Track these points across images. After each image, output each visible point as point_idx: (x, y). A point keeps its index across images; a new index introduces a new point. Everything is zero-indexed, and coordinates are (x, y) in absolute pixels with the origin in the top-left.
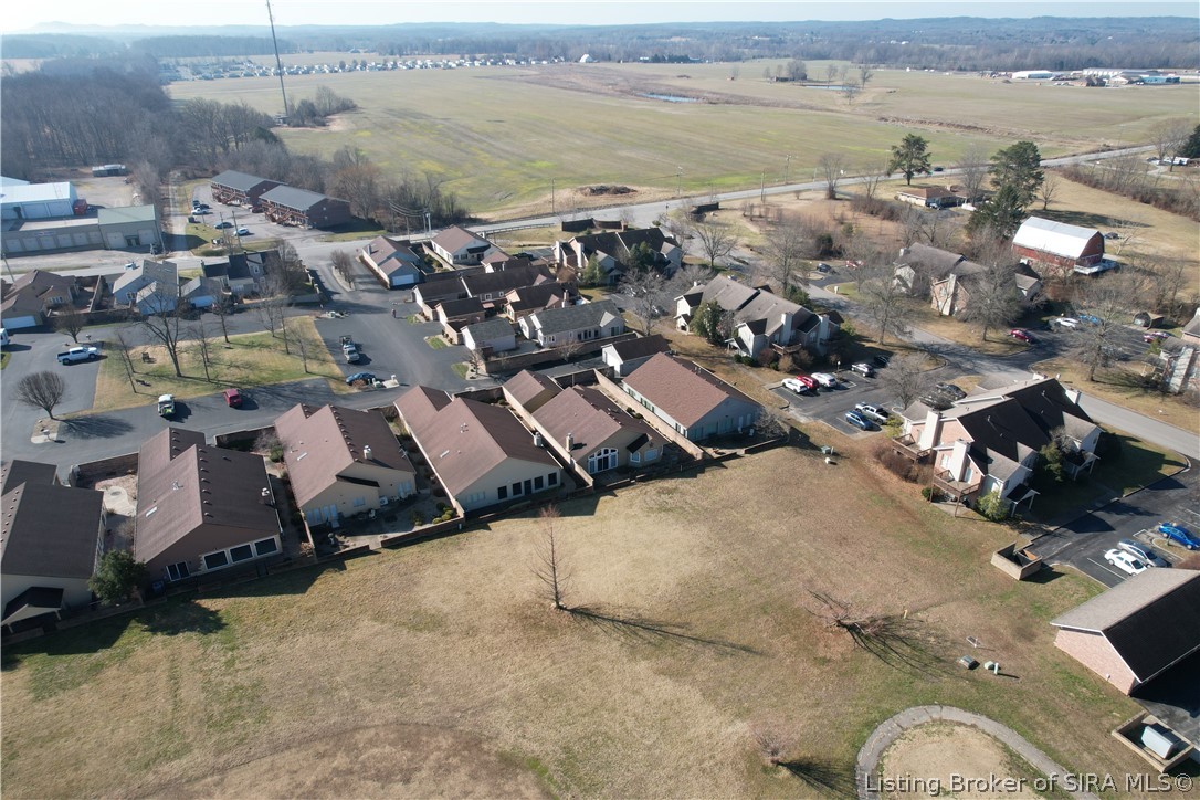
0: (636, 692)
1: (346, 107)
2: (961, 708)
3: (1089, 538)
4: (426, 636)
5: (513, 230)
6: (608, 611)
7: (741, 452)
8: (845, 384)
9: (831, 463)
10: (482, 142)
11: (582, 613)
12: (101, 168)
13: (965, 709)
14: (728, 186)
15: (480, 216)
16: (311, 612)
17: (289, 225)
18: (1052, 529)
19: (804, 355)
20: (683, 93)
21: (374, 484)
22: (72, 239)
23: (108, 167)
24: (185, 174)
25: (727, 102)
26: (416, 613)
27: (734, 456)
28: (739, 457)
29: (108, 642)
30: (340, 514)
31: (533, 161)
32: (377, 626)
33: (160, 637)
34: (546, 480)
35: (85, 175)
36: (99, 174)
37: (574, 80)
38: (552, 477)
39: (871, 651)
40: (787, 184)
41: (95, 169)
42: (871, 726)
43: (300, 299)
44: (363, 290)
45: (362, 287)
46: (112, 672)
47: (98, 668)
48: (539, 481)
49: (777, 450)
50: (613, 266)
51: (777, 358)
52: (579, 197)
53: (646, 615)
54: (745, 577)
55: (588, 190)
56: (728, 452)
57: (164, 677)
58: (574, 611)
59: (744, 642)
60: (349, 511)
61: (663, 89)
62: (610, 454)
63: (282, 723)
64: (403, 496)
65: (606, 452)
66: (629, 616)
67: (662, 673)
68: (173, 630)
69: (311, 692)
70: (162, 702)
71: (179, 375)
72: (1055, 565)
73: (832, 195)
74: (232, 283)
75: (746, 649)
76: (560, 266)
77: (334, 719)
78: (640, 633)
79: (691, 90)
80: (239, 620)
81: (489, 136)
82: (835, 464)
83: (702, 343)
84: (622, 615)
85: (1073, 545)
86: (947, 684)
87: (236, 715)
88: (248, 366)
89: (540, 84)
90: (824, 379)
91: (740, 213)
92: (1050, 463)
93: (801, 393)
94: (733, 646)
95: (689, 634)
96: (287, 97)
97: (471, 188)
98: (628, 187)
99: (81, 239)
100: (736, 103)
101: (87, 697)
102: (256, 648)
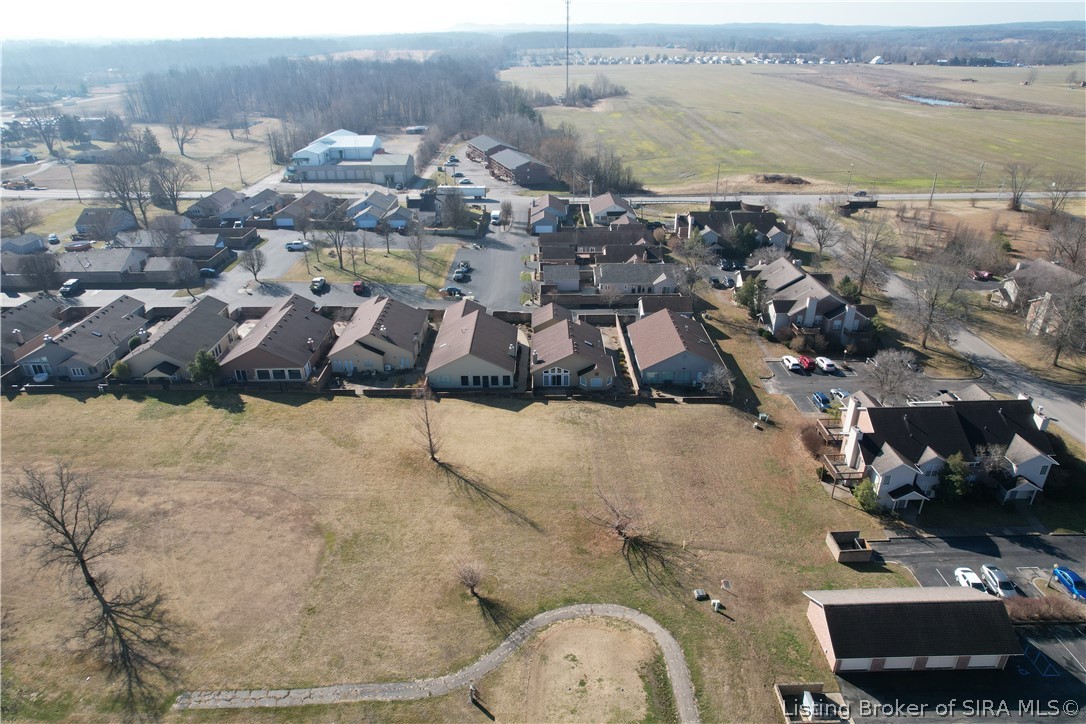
0: (430, 522)
1: (618, 93)
2: (655, 618)
3: (961, 555)
4: (340, 449)
5: (669, 203)
6: (462, 472)
7: (679, 399)
8: (846, 373)
9: (758, 428)
10: (706, 128)
11: (446, 467)
12: (413, 128)
13: (658, 621)
14: (907, 188)
15: (653, 189)
16: (292, 418)
17: (503, 180)
18: (925, 536)
19: (820, 339)
20: (953, 97)
21: (381, 353)
22: (355, 173)
23: (417, 127)
24: (462, 136)
25: (995, 108)
26: (347, 436)
27: (671, 401)
28: (676, 403)
29: (185, 402)
30: (355, 368)
31: (737, 149)
32: (320, 436)
33: (210, 408)
34: (501, 380)
35: (402, 132)
36: (410, 133)
37: (847, 80)
38: (506, 379)
39: (628, 559)
40: (977, 191)
41: (409, 128)
42: (569, 602)
43: (460, 232)
44: (512, 233)
45: (514, 231)
46: (176, 417)
47: (173, 413)
48: (495, 379)
49: (715, 406)
50: (716, 241)
51: (791, 337)
52: (752, 183)
53: (486, 481)
54: (586, 482)
55: (761, 178)
56: (668, 396)
57: (195, 428)
58: (442, 465)
59: (536, 520)
60: (361, 367)
61: (934, 92)
62: (562, 373)
63: (227, 467)
64: (402, 367)
65: (559, 370)
66: (474, 479)
67: (459, 518)
68: (217, 406)
69: (253, 458)
70: (184, 439)
71: (342, 267)
72: (890, 563)
73: (1015, 206)
74: (421, 214)
75: (533, 524)
76: (673, 235)
77: (252, 475)
78: (470, 491)
79: (965, 94)
80: (252, 411)
81: (717, 125)
82: (761, 429)
83: (744, 314)
84: (470, 476)
85: (935, 555)
86: (666, 601)
87: (209, 456)
88: (388, 270)
89: (807, 82)
90: (823, 362)
91: (894, 213)
92: (954, 473)
93: (792, 370)
94: (526, 519)
95: (503, 501)
96: (570, 82)
97: (665, 166)
98: (803, 178)
99: (360, 175)
100: (1007, 109)
101: (157, 426)
102: (247, 428)
